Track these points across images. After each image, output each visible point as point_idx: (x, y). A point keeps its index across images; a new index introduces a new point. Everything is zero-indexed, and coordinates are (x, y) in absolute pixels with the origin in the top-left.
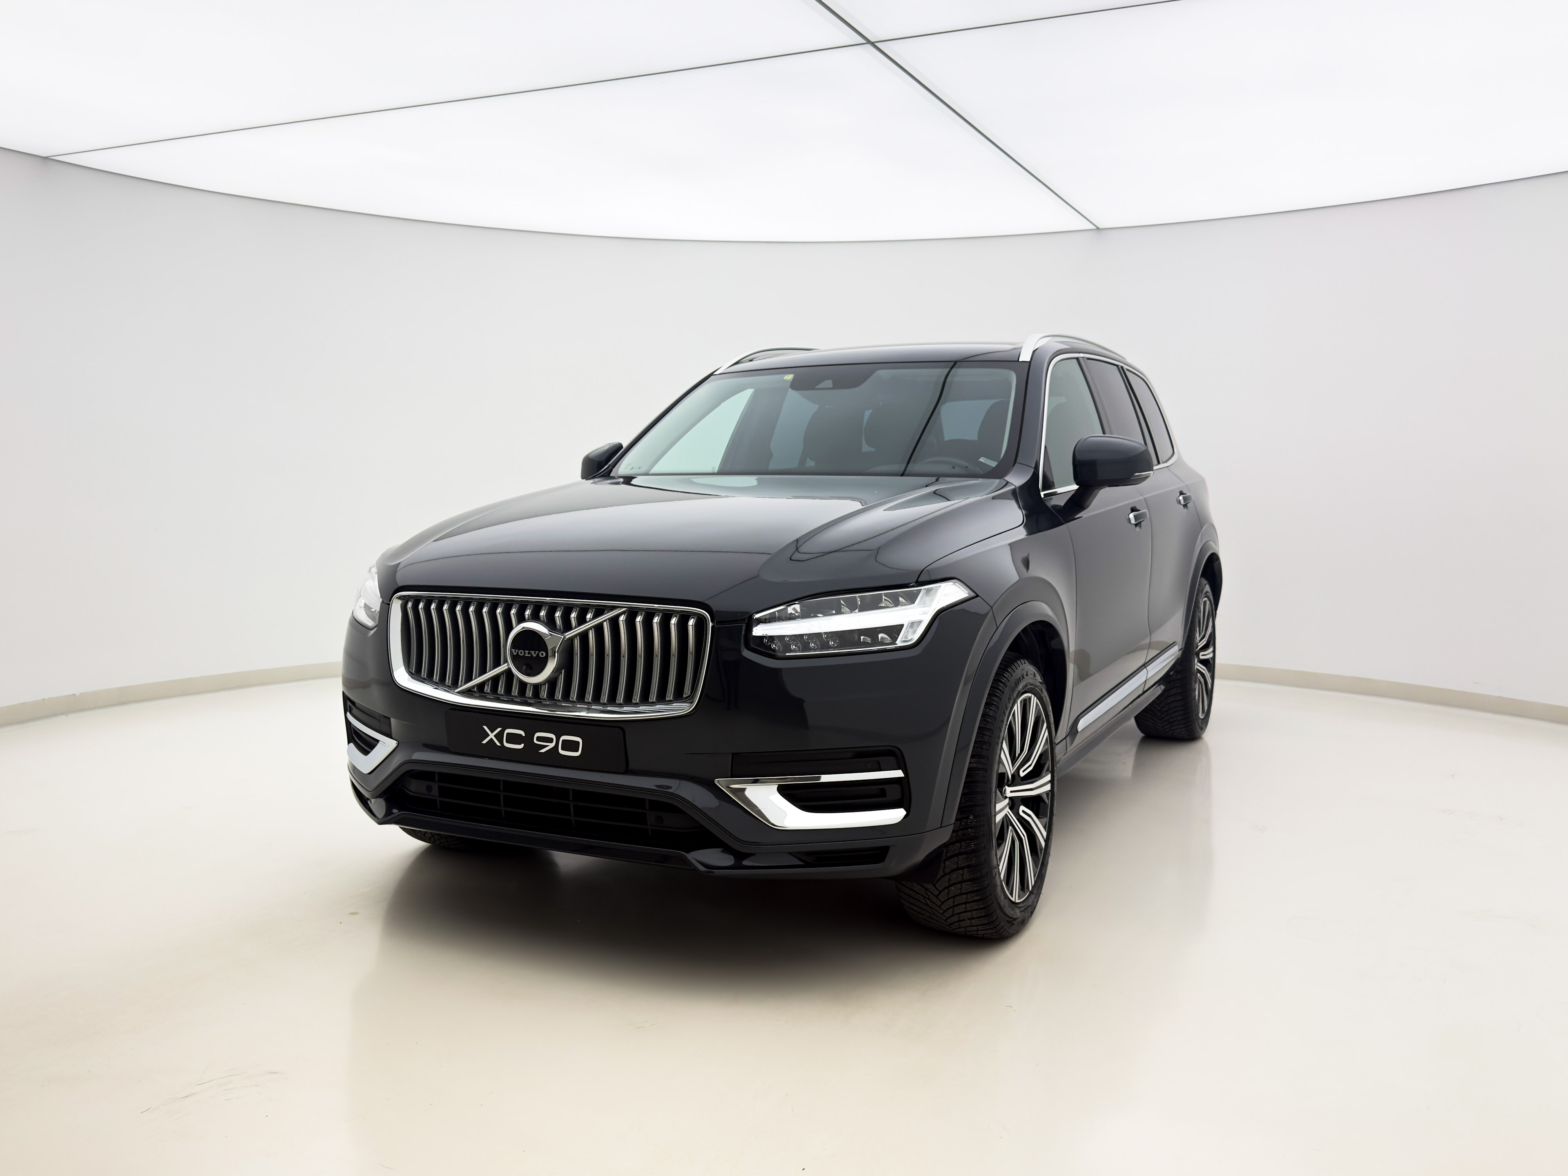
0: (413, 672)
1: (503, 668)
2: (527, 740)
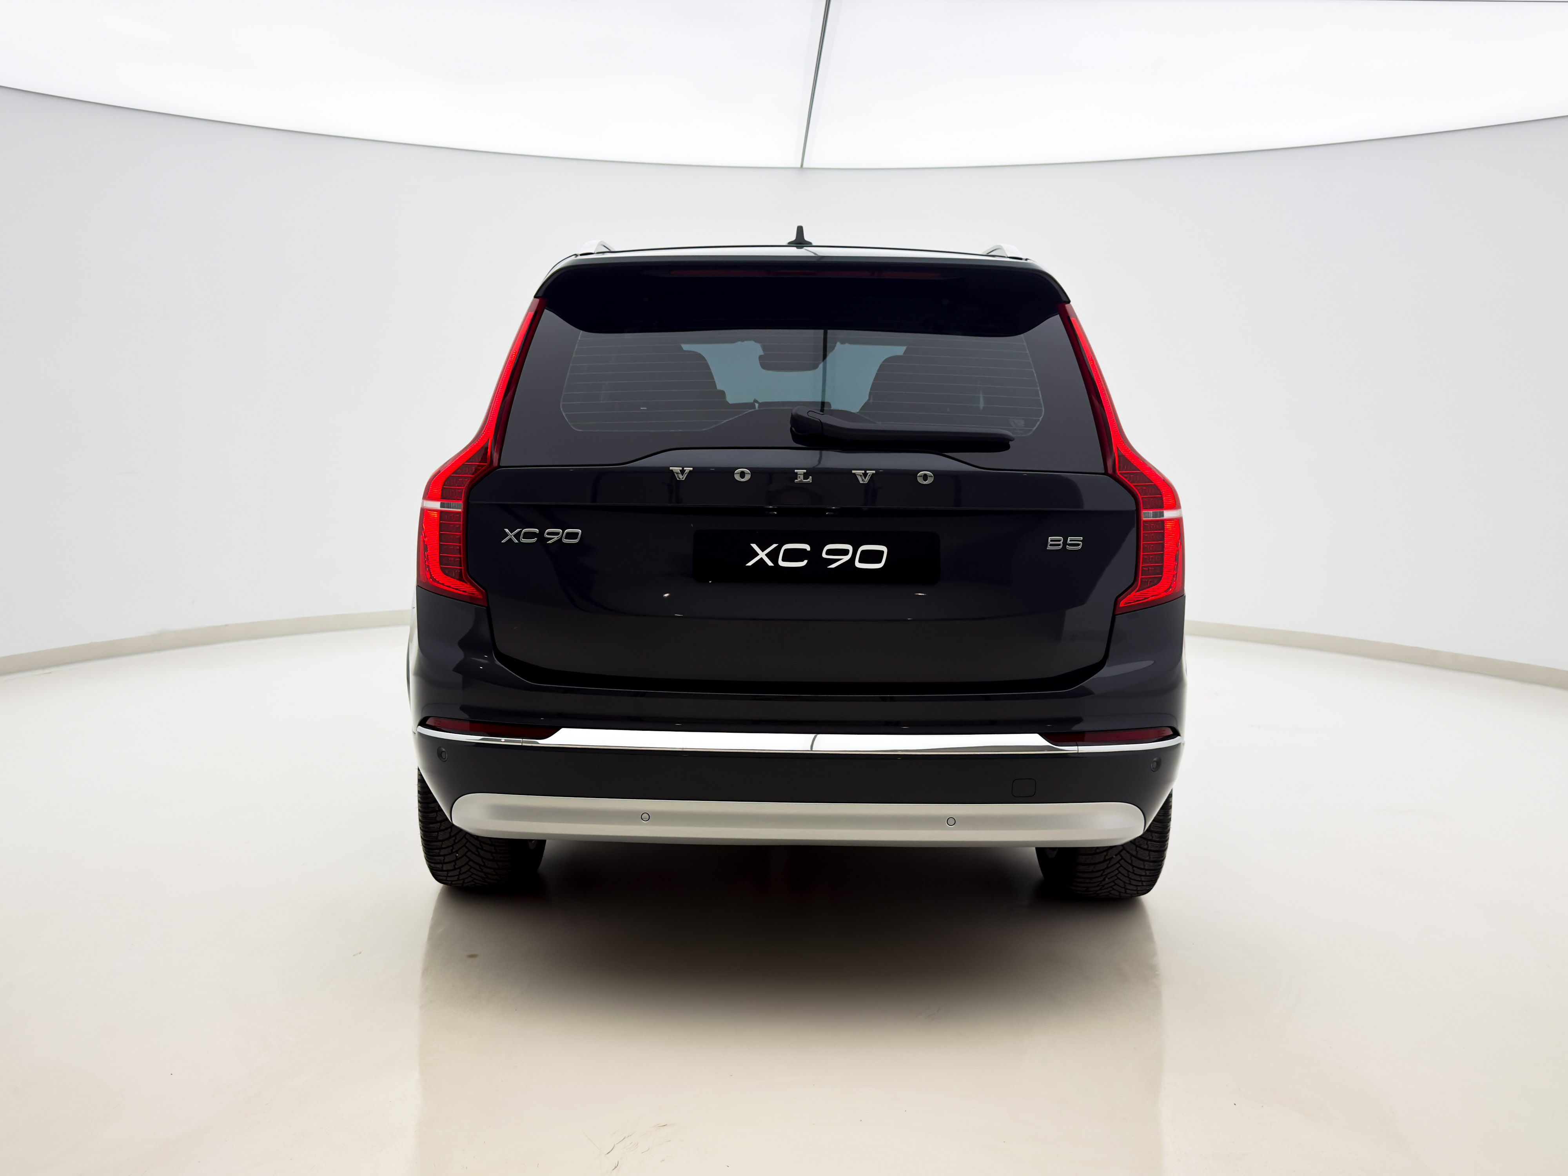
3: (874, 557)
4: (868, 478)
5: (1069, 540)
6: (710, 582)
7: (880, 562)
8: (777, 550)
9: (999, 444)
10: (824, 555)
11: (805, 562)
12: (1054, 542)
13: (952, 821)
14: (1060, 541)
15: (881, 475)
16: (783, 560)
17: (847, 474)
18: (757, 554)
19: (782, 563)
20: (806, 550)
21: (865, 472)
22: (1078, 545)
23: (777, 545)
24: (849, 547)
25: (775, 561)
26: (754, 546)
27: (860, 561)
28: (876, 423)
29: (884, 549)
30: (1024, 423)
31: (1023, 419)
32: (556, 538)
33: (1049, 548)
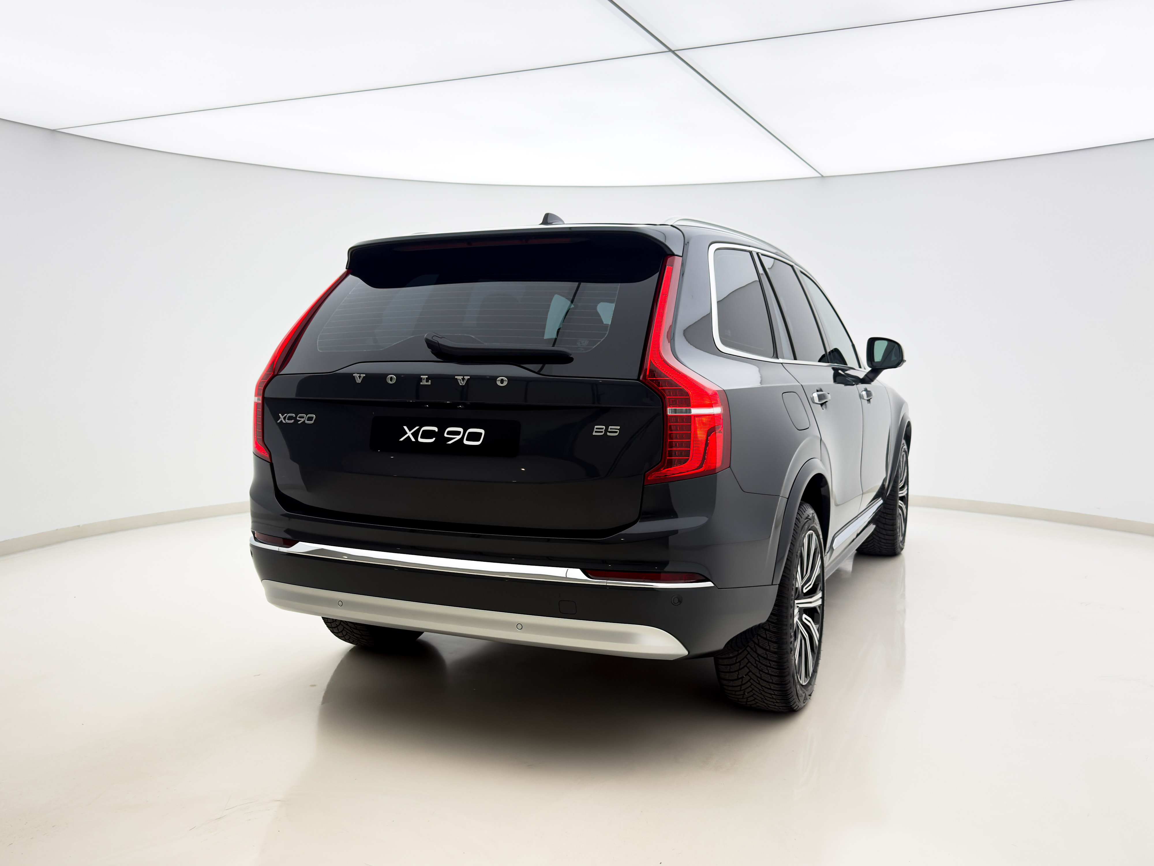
3: (474, 437)
4: (465, 381)
5: (609, 428)
6: (379, 451)
7: (479, 440)
8: (418, 431)
9: (564, 358)
10: (446, 435)
11: (434, 439)
12: (598, 430)
13: (520, 627)
14: (603, 429)
15: (474, 379)
16: (421, 438)
17: (451, 379)
18: (407, 433)
19: (420, 440)
20: (435, 431)
21: (463, 377)
22: (616, 432)
23: (418, 427)
24: (461, 430)
25: (416, 437)
26: (405, 427)
27: (467, 440)
28: (483, 344)
29: (482, 431)
30: (587, 343)
31: (588, 340)
32: (303, 420)
33: (594, 434)
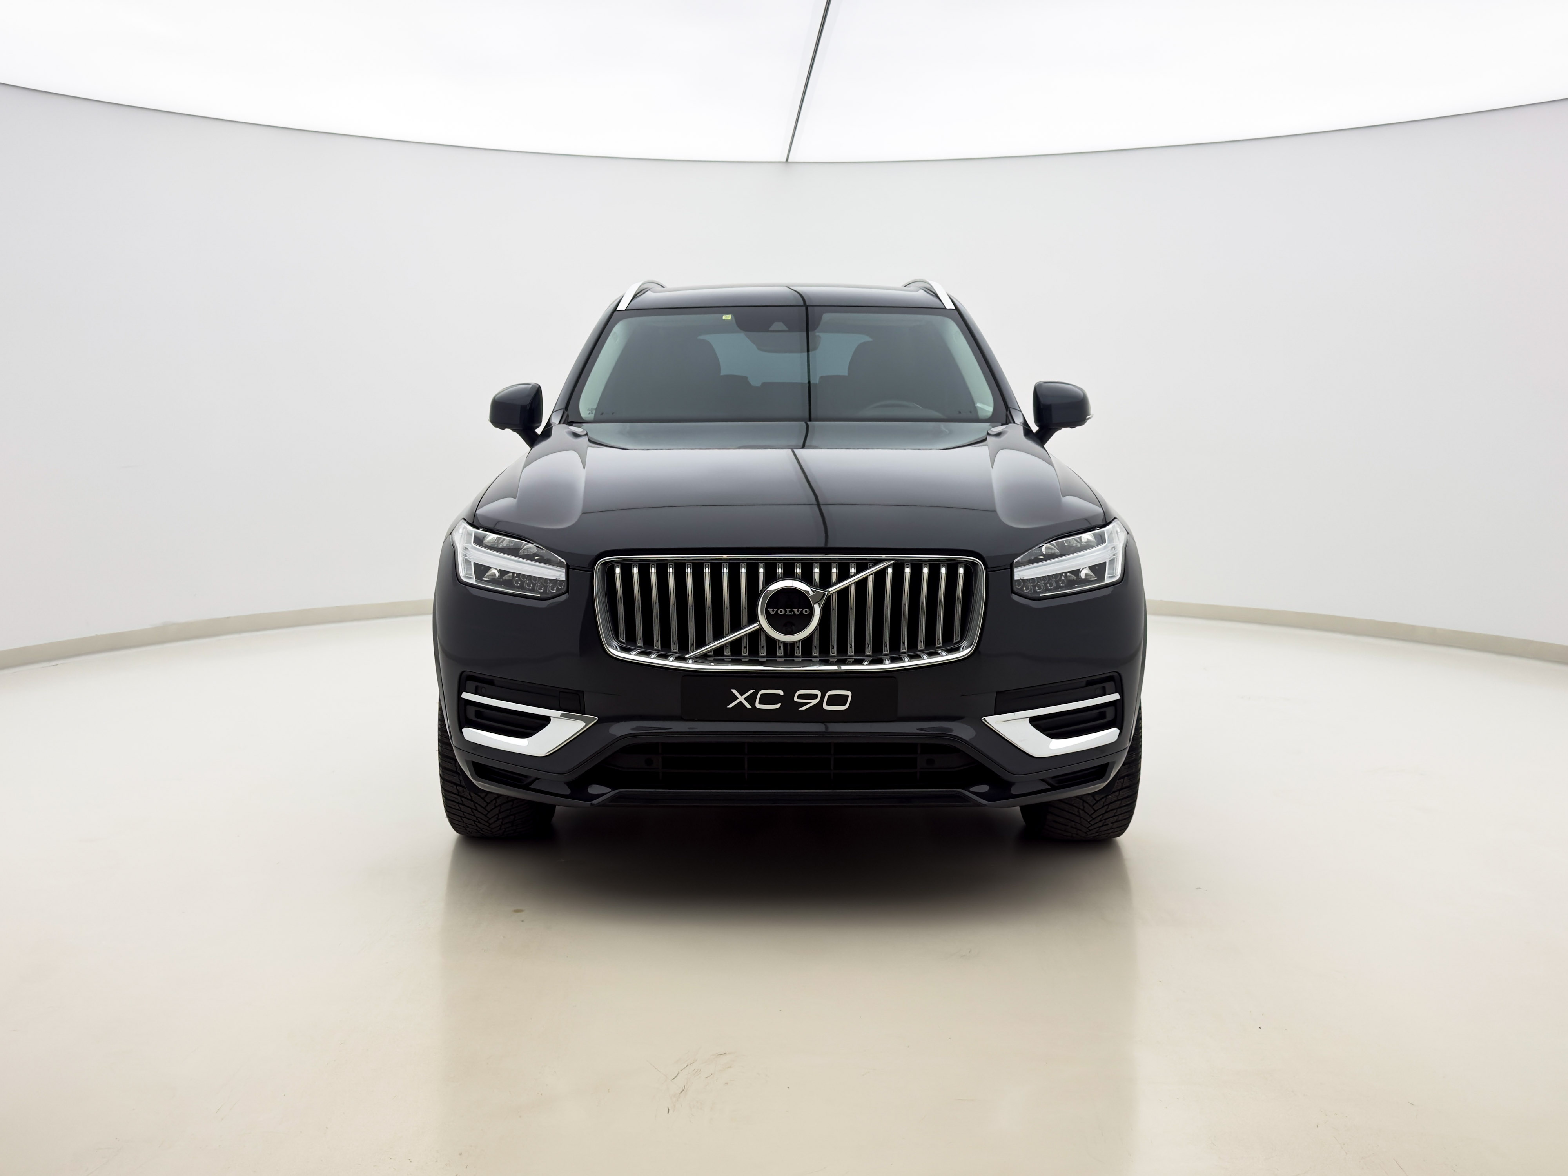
0: (624, 641)
1: (754, 627)
2: (787, 700)
